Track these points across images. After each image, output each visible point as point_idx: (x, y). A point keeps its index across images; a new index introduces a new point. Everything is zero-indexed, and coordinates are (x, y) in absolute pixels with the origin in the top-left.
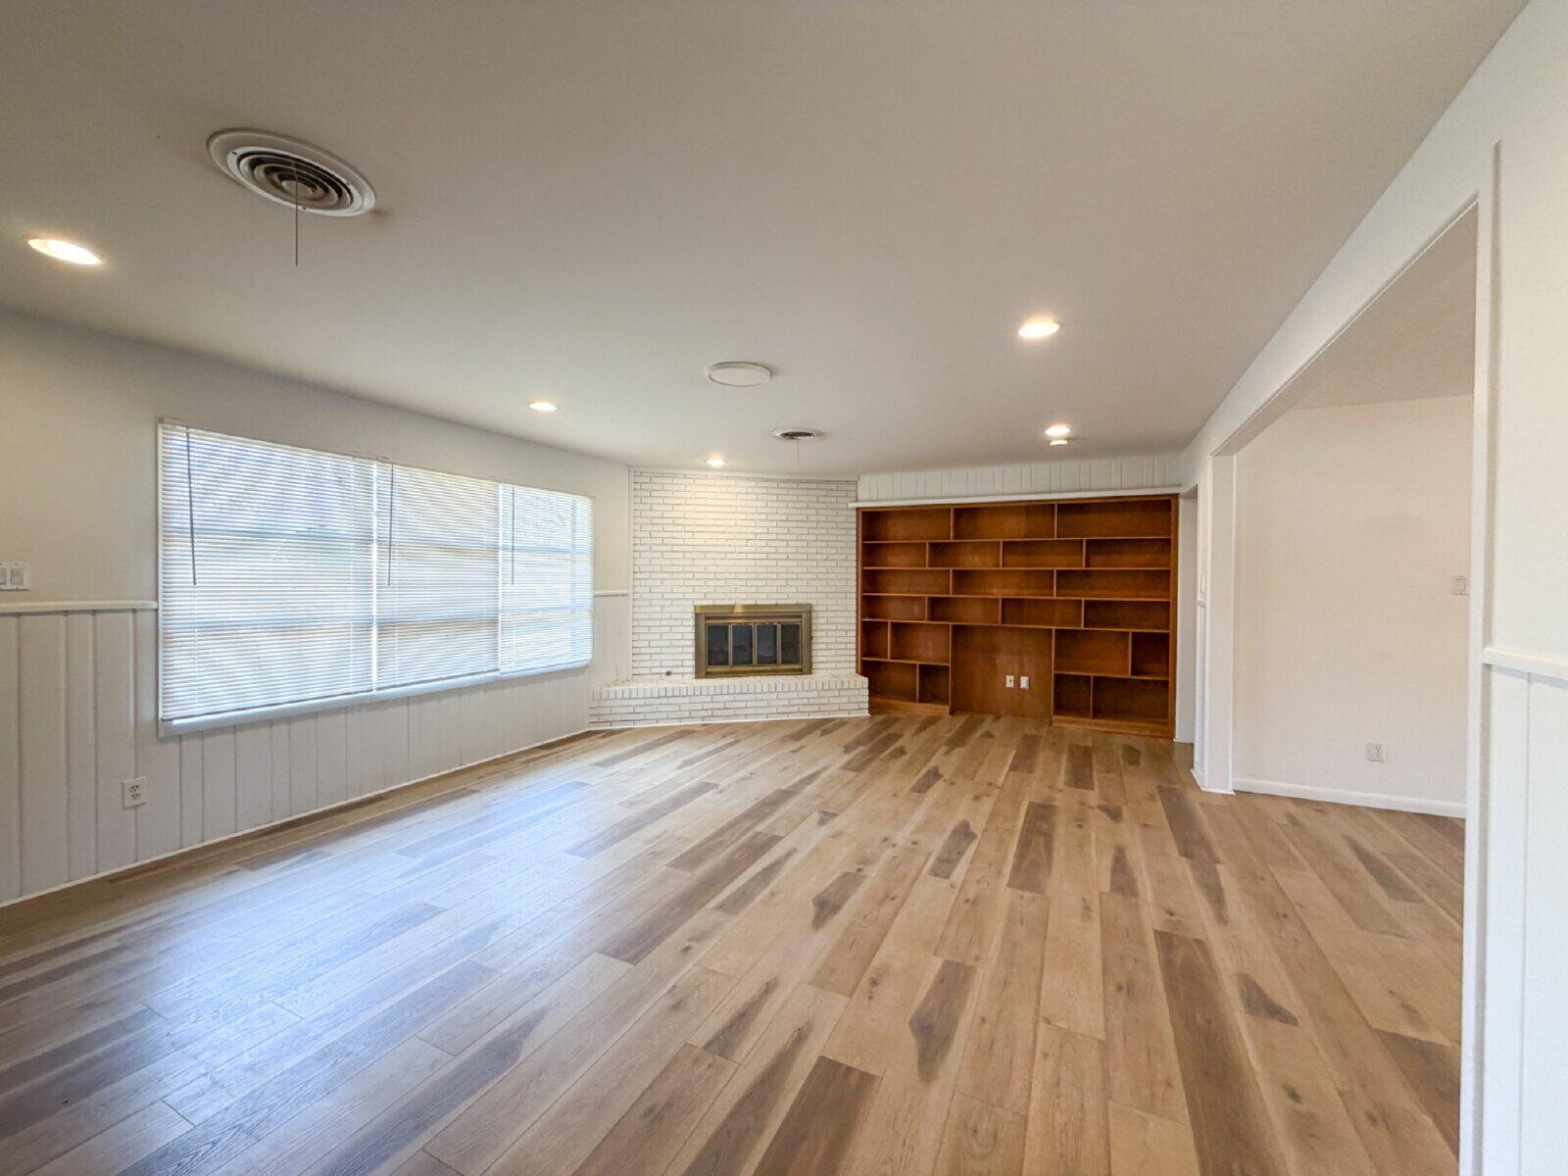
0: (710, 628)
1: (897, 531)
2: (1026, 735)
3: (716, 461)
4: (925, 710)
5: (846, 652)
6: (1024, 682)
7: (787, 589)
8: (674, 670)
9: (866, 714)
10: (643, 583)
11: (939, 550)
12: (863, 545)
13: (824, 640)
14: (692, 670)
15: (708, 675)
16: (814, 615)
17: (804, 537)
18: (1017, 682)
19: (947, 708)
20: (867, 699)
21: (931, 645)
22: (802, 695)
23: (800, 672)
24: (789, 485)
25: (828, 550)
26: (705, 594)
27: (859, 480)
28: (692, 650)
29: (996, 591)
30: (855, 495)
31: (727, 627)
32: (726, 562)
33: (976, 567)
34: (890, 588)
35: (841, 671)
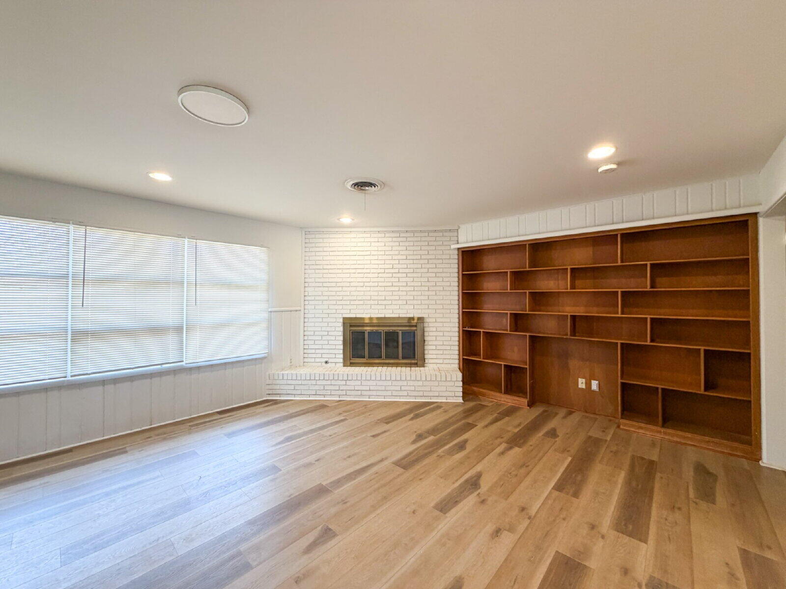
0: (353, 333)
1: (490, 263)
2: (590, 437)
3: (346, 220)
4: (509, 400)
5: (451, 352)
6: (595, 385)
7: (407, 307)
8: (330, 361)
9: (460, 400)
10: (311, 302)
11: (519, 277)
12: (463, 275)
13: (434, 343)
14: (341, 360)
15: (352, 364)
16: (426, 325)
17: (418, 270)
18: (588, 384)
19: (525, 401)
20: (461, 389)
21: (516, 349)
22: (411, 383)
23: (416, 365)
24: (408, 235)
25: (436, 279)
26: (350, 310)
27: (459, 227)
28: (342, 347)
29: (568, 309)
30: (456, 239)
31: (364, 332)
32: (364, 289)
33: (550, 289)
34: (486, 306)
35: (446, 366)
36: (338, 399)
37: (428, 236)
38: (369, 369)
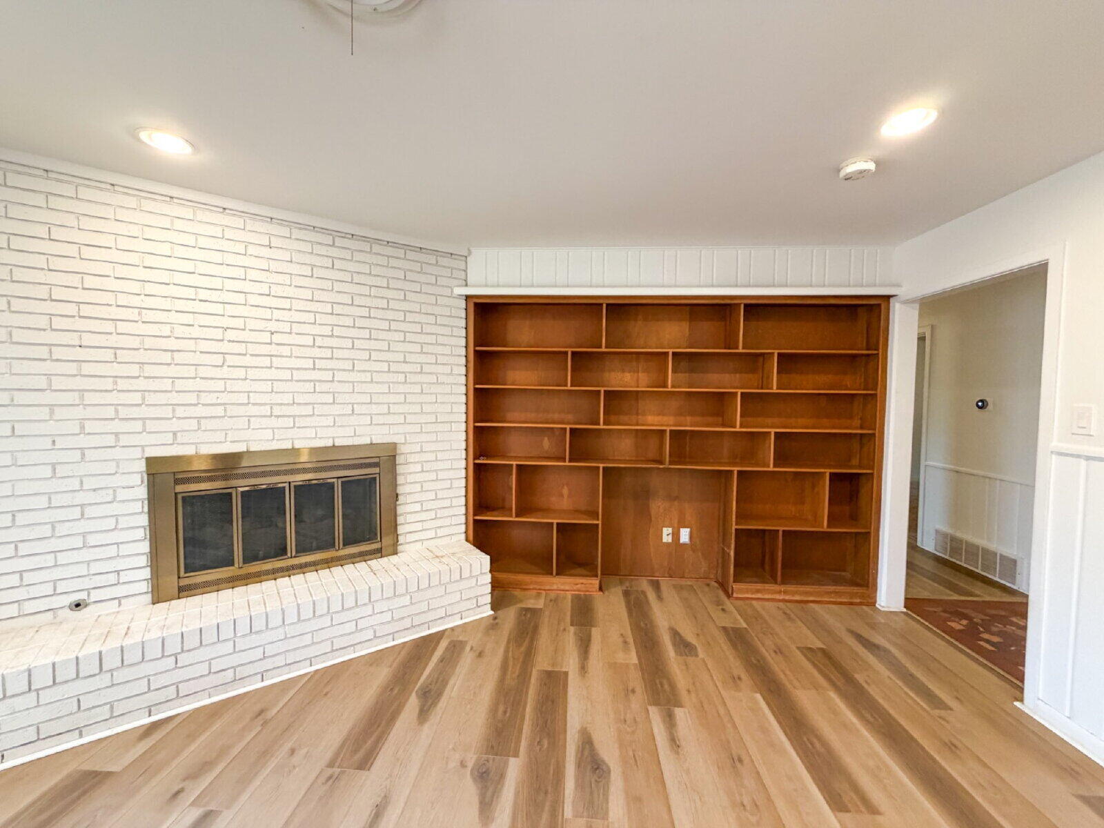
0: (188, 500)
1: (521, 334)
4: (564, 586)
5: (451, 511)
6: (685, 536)
7: (353, 420)
8: (95, 597)
9: (488, 611)
11: (585, 362)
12: (476, 352)
13: (418, 497)
14: (144, 587)
15: (184, 591)
16: (399, 460)
18: (676, 535)
19: (595, 582)
20: (488, 587)
21: (565, 491)
23: (379, 553)
24: (355, 245)
25: (423, 358)
26: (175, 434)
27: (470, 252)
28: (145, 547)
29: (650, 419)
30: (463, 277)
31: (230, 495)
32: (225, 373)
33: (625, 387)
34: (509, 416)
35: (446, 541)
36: (147, 720)
37: (405, 259)
38: (254, 592)
